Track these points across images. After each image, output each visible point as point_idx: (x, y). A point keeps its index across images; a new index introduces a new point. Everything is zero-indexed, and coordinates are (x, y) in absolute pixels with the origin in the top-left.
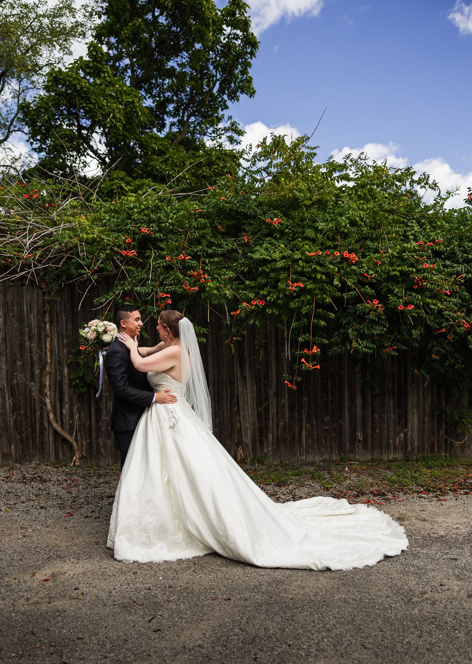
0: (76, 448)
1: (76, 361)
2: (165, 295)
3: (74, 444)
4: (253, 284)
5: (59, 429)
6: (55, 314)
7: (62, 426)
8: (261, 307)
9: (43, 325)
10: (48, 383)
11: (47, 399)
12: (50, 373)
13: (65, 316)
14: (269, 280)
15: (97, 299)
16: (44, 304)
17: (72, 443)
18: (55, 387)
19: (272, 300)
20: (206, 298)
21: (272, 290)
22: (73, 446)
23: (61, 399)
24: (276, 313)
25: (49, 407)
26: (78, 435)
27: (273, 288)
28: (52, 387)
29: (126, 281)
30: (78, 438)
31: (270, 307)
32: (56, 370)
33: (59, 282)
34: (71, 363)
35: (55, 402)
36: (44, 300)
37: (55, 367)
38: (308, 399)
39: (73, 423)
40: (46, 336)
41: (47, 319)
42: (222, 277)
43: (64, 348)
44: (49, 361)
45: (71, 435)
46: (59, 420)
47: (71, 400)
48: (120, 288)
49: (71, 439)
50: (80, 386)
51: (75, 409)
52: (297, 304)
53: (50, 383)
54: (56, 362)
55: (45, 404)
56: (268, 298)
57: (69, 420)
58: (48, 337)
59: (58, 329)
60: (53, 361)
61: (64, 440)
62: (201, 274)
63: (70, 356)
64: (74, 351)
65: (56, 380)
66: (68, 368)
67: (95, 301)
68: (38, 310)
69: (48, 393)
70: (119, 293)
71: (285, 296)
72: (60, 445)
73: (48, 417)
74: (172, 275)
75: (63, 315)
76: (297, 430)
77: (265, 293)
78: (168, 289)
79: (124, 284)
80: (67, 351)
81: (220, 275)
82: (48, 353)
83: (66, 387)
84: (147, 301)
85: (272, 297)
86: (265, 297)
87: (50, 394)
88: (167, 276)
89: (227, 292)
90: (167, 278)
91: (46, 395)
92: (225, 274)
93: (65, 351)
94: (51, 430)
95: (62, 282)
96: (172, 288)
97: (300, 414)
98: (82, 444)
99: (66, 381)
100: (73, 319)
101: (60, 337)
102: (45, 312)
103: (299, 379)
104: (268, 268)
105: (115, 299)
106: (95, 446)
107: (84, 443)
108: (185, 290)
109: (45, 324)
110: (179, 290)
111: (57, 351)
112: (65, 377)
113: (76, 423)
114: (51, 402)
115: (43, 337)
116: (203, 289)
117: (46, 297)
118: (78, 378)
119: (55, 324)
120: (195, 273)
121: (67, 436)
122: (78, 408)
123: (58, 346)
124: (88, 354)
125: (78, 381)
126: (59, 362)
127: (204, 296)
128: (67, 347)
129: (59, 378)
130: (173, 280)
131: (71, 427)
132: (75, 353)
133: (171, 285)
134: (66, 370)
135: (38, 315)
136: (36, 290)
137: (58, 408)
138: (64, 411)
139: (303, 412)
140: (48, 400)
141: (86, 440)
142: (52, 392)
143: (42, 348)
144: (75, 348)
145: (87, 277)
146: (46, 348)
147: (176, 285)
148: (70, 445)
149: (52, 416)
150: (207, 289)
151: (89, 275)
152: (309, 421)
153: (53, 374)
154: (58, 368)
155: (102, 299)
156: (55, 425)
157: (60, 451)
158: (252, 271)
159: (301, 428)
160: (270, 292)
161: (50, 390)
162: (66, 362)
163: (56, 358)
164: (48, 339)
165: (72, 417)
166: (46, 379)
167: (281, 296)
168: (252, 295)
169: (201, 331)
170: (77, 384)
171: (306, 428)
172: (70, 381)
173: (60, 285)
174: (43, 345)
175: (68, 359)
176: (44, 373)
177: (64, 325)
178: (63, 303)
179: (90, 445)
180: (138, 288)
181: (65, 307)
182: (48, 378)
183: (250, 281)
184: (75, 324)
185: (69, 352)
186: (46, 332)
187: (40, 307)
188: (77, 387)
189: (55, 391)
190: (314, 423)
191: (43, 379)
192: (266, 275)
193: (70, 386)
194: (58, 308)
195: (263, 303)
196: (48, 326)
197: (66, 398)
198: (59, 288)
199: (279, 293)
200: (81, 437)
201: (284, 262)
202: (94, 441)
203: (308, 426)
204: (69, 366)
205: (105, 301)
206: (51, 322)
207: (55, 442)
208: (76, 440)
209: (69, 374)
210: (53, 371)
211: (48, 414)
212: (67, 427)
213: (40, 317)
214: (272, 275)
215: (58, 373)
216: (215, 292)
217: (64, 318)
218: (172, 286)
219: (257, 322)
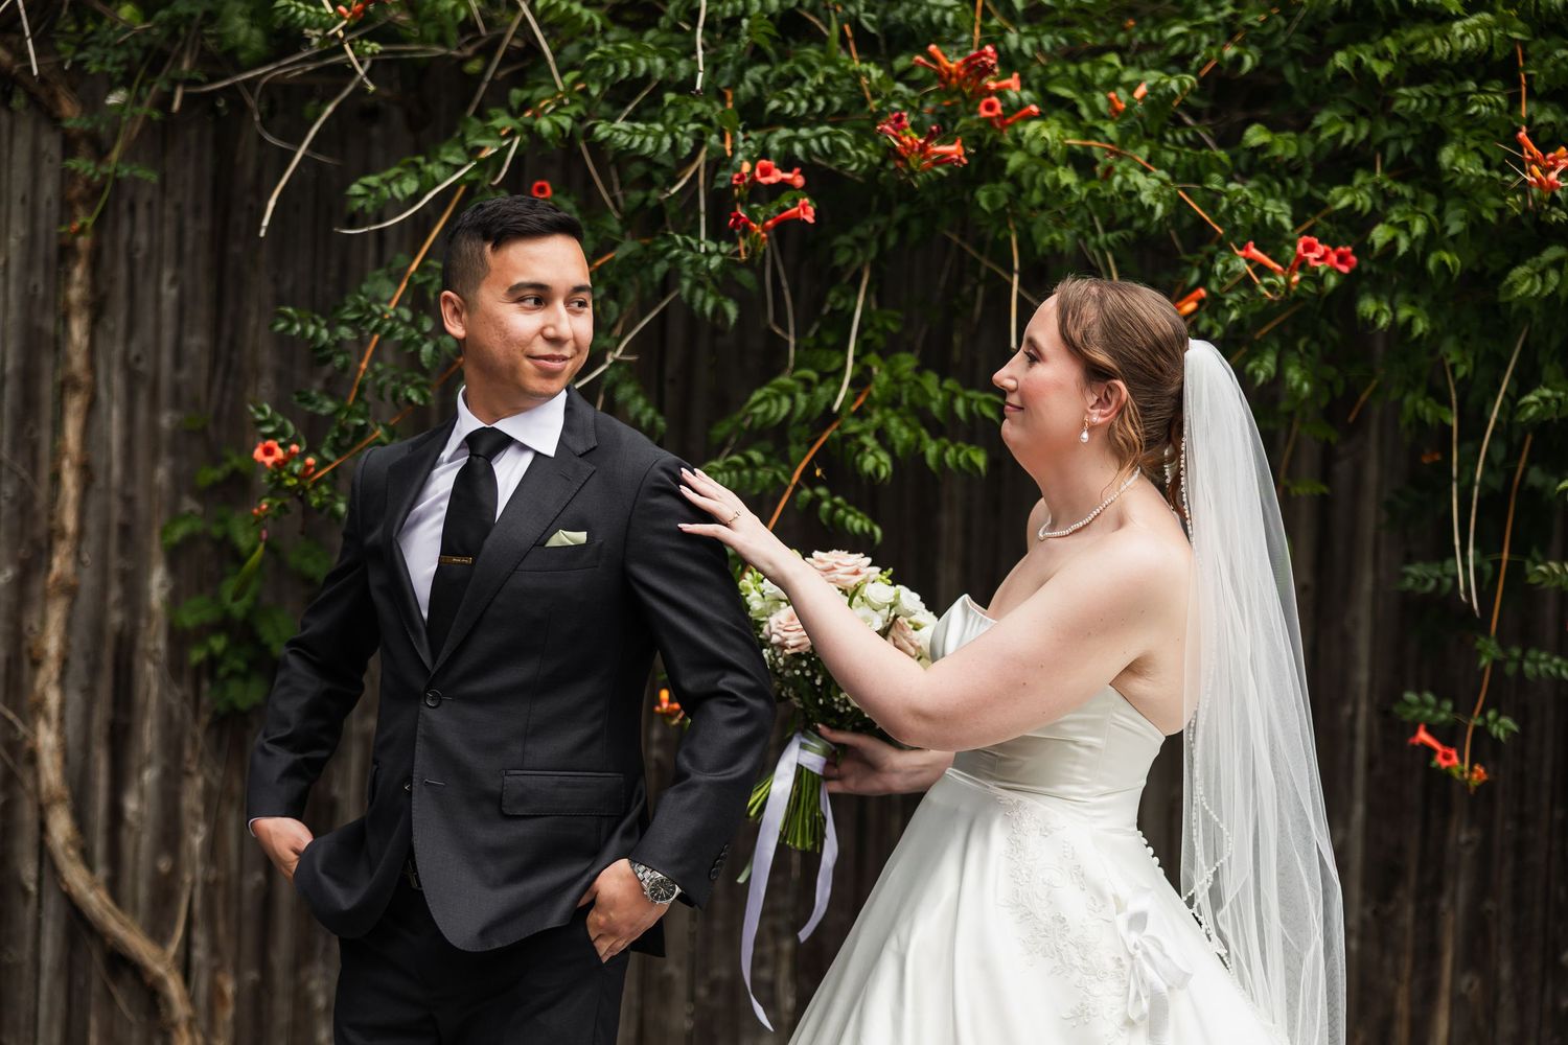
0: (181, 1009)
1: (217, 531)
2: (777, 176)
3: (174, 987)
4: (1285, 146)
5: (95, 900)
6: (122, 271)
7: (114, 887)
8: (1332, 281)
9: (49, 324)
10: (52, 644)
11: (42, 727)
12: (71, 591)
13: (174, 281)
14: (1385, 131)
15: (372, 180)
16: (67, 208)
17: (160, 980)
18: (94, 670)
19: (1403, 245)
20: (1001, 217)
21: (1399, 188)
22: (168, 1002)
23: (120, 737)
24: (1420, 326)
25: (51, 773)
26: (200, 937)
27: (1403, 179)
28: (78, 665)
29: (540, 92)
30: (199, 954)
31: (1378, 287)
32: (103, 570)
33: (160, 84)
34: (191, 540)
35: (86, 748)
36: (68, 177)
37: (103, 557)
38: (1477, 834)
39: (175, 871)
40: (66, 385)
41: (75, 294)
42: (1100, 99)
43: (154, 458)
44: (70, 521)
45: (159, 935)
46: (100, 848)
47: (172, 746)
48: (503, 121)
49: (158, 961)
50: (232, 674)
51: (191, 797)
52: (1553, 277)
53: (66, 643)
54: (105, 531)
55: (33, 758)
56: (1380, 235)
57: (155, 855)
58: (76, 387)
59: (134, 350)
60: (92, 526)
61: (121, 963)
62: (986, 71)
63: (189, 504)
64: (210, 475)
65: (98, 628)
66: (173, 566)
67: (356, 189)
68: (31, 242)
69: (53, 698)
70: (502, 153)
71: (1476, 226)
72: (96, 986)
73: (43, 827)
74: (811, 69)
75: (167, 275)
76: (1402, 1005)
77: (1364, 201)
78: (788, 141)
79: (525, 105)
80: (175, 476)
81: (1085, 85)
82: (70, 479)
83: (150, 676)
84: (660, 208)
85: (1405, 226)
86: (1355, 224)
87: (62, 706)
88: (784, 68)
89: (1138, 178)
90: (785, 81)
91: (39, 706)
92: (1113, 83)
93: (162, 474)
94: (51, 904)
95: (174, 83)
96: (815, 138)
97: (1429, 918)
98: (216, 992)
99: (155, 640)
100: (218, 301)
101: (142, 396)
102: (66, 252)
103: (1503, 727)
104: (1383, 56)
105: (472, 188)
106: (282, 1010)
107: (229, 988)
108: (890, 153)
109: (65, 319)
110: (857, 157)
111: (117, 471)
112: (150, 616)
113: (194, 874)
114: (64, 750)
115: (47, 389)
116: (987, 160)
117: (82, 164)
118: (224, 624)
119: (117, 321)
120: (952, 62)
121: (138, 944)
122: (208, 794)
123: (128, 443)
124: (300, 494)
125: (218, 643)
126: (126, 530)
127: (992, 199)
128: (174, 452)
129: (116, 618)
130: (820, 91)
131: (164, 892)
132: (215, 487)
133: (813, 119)
134: (158, 583)
135: (28, 266)
136: (25, 129)
137: (102, 781)
138: (131, 804)
139: (1444, 903)
140: (47, 738)
141: (238, 974)
142: (75, 697)
143: (34, 448)
144: (216, 460)
145: (324, 39)
146: (57, 454)
147: (838, 119)
148: (151, 995)
149: (61, 826)
150: (1015, 160)
151: (338, 30)
152: (1475, 956)
153: (85, 598)
154: (115, 563)
155: (399, 178)
156: (76, 877)
157: (94, 1023)
158: (1277, 72)
159: (1427, 995)
160: (1389, 199)
161: (62, 682)
162: (164, 532)
163: (107, 508)
164: (75, 404)
165: (170, 836)
166: (43, 622)
167: (1455, 227)
168: (1278, 211)
169: (960, 406)
170: (213, 661)
171: (1458, 1000)
172: (179, 639)
173: (164, 102)
174: (45, 435)
175: (176, 516)
176: (36, 588)
177: (168, 335)
178: (169, 212)
179: (257, 1000)
180: (620, 124)
181: (180, 233)
182: (56, 615)
183: (1274, 127)
184: (227, 331)
185: (182, 483)
186: (68, 360)
187: (42, 225)
188: (212, 676)
189: (89, 693)
190: (1506, 972)
191: (32, 619)
192: (1369, 96)
193: (176, 667)
194: (142, 238)
195: (1342, 259)
196: (78, 330)
197: (149, 735)
198: (156, 115)
199: (1439, 212)
200: (214, 949)
201: (1484, 25)
202: (281, 979)
203: (1469, 983)
204: (175, 557)
205: (416, 197)
206: (97, 309)
207: (70, 967)
208: (186, 969)
209: (174, 600)
210: (88, 580)
211: (42, 810)
212: (143, 892)
213: (38, 277)
214: (1409, 99)
215: (115, 593)
216: (1068, 177)
217: (169, 293)
218: (810, 125)
219: (1294, 375)
